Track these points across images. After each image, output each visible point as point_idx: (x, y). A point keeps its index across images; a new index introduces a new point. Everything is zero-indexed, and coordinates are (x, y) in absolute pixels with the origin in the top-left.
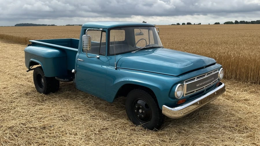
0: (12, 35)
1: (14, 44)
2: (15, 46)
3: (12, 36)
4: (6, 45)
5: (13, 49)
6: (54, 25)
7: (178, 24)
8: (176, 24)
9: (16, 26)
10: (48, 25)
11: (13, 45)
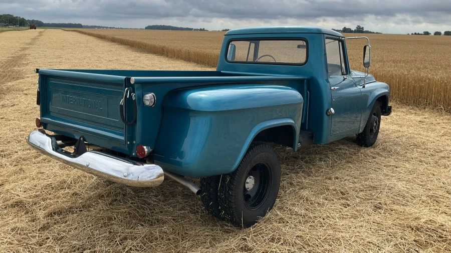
0: (145, 42)
1: (147, 53)
2: (150, 56)
3: (146, 44)
4: (138, 54)
5: (147, 60)
6: (203, 30)
7: (427, 33)
8: (423, 33)
9: (146, 28)
10: (195, 30)
11: (146, 55)
